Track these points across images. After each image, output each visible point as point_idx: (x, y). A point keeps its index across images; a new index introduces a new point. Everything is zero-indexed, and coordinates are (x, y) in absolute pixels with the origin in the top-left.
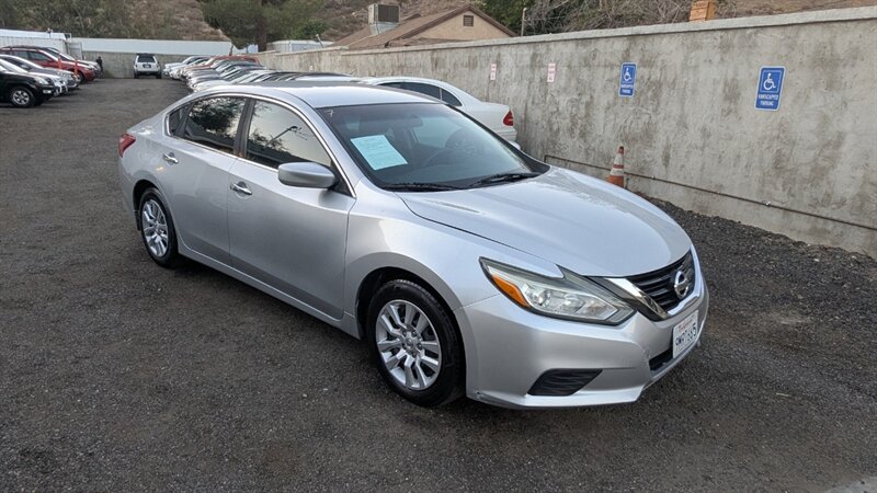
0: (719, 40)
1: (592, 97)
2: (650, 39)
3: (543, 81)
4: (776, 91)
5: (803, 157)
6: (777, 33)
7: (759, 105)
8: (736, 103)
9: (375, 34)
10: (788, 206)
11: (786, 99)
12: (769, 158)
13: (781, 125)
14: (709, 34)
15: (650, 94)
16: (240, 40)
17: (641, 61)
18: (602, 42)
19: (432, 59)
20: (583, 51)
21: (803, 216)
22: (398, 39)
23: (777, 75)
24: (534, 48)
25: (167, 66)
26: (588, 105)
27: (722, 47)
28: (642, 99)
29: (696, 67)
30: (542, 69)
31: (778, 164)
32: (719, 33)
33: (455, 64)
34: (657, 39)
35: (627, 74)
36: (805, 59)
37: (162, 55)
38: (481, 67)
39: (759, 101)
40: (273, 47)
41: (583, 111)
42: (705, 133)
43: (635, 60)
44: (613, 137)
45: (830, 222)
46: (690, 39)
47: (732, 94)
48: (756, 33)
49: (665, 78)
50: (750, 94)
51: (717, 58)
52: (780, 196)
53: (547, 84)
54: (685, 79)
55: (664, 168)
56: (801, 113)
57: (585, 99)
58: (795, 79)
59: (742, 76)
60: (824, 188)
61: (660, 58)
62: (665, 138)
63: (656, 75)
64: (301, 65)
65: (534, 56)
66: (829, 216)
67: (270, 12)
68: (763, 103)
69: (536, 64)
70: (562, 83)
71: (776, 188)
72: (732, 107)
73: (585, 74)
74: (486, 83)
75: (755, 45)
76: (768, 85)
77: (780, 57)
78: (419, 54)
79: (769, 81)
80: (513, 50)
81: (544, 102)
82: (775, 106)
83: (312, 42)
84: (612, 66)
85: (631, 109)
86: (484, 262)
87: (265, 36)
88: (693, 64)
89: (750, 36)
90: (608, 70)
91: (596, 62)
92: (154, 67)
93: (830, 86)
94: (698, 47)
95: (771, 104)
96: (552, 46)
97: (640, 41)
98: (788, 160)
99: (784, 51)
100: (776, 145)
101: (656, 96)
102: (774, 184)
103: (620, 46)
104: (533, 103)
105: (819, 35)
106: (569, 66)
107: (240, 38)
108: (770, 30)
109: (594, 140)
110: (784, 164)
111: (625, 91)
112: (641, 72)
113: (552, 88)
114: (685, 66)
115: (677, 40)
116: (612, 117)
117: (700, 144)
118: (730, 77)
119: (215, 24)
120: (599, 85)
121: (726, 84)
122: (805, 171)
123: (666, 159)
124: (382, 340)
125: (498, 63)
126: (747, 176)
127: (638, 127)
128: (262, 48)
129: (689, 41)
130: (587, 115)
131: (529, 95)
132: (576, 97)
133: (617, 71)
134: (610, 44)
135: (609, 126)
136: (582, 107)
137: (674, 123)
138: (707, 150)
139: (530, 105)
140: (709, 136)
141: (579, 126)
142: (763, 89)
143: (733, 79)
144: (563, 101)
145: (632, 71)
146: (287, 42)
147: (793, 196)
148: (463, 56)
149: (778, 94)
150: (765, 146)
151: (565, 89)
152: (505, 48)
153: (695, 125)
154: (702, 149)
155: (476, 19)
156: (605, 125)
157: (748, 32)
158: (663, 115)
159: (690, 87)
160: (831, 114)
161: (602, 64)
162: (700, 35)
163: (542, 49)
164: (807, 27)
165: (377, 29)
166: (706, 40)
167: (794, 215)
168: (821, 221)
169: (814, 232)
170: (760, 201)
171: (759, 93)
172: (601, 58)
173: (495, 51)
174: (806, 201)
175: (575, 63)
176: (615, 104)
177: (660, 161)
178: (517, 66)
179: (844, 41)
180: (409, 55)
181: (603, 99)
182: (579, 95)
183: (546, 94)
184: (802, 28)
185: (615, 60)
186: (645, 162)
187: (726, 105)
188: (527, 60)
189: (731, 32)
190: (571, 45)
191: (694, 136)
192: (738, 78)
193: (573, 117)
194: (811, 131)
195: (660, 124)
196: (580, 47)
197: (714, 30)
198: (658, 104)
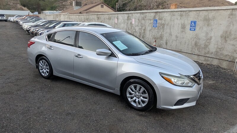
0: (180, 14)
1: (145, 28)
2: (161, 13)
3: (131, 23)
4: (195, 26)
5: (202, 42)
6: (195, 12)
7: (190, 30)
9: (75, 9)
10: (199, 54)
11: (197, 28)
12: (193, 43)
13: (196, 35)
14: (177, 12)
15: (161, 27)
16: (33, 10)
17: (159, 18)
18: (148, 14)
19: (97, 17)
20: (142, 16)
21: (202, 57)
22: (83, 11)
23: (195, 23)
24: (128, 15)
25: (9, 18)
26: (144, 30)
27: (180, 15)
28: (159, 28)
29: (174, 20)
30: (131, 20)
31: (196, 44)
32: (180, 12)
33: (104, 19)
34: (163, 13)
35: (155, 22)
36: (202, 19)
37: (7, 15)
38: (112, 19)
39: (190, 29)
40: (43, 13)
41: (143, 31)
42: (177, 37)
43: (157, 18)
44: (152, 38)
45: (209, 58)
46: (172, 13)
47: (183, 27)
48: (189, 12)
49: (166, 23)
50: (188, 27)
51: (179, 18)
52: (197, 52)
53: (132, 24)
54: (171, 23)
55: (166, 45)
56: (201, 32)
57: (143, 28)
58: (200, 24)
59: (186, 22)
60: (207, 50)
61: (164, 18)
62: (166, 38)
63: (163, 22)
64: (54, 18)
65: (128, 17)
66: (209, 56)
67: (41, 3)
68: (191, 29)
69: (128, 18)
70: (137, 24)
71: (196, 50)
72: (184, 30)
73: (143, 22)
74: (114, 24)
75: (189, 15)
76: (193, 25)
77: (195, 18)
78: (93, 16)
80: (122, 15)
81: (132, 29)
82: (195, 30)
83: (55, 11)
84: (151, 20)
85: (156, 31)
86: (161, 74)
87: (40, 9)
88: (173, 19)
89: (188, 13)
90: (149, 21)
91: (146, 19)
92: (5, 18)
93: (208, 25)
94: (174, 15)
95: (193, 29)
96: (133, 14)
97: (158, 14)
98: (198, 43)
99: (196, 17)
100: (195, 40)
101: (163, 27)
102: (195, 49)
103: (153, 15)
104: (128, 29)
105: (205, 13)
106: (139, 20)
107: (32, 10)
108: (193, 11)
109: (146, 39)
110: (197, 44)
111: (154, 26)
112: (158, 21)
113: (134, 25)
114: (171, 20)
115: (168, 14)
116: (151, 33)
117: (175, 39)
118: (183, 23)
120: (147, 24)
121: (182, 25)
122: (203, 46)
123: (166, 43)
124: (128, 95)
125: (118, 19)
126: (188, 47)
127: (159, 35)
128: (40, 13)
129: (172, 14)
130: (144, 32)
131: (127, 27)
132: (141, 27)
133: (152, 21)
134: (150, 14)
135: (151, 35)
136: (143, 30)
137: (168, 34)
138: (177, 41)
139: (127, 30)
140: (178, 37)
141: (142, 35)
143: (184, 23)
144: (137, 29)
145: (156, 21)
146: (48, 11)
147: (200, 52)
148: (107, 16)
149: (195, 27)
150: (192, 40)
151: (137, 26)
152: (119, 14)
153: (174, 35)
154: (176, 40)
155: (104, 6)
156: (149, 35)
157: (187, 12)
158: (165, 32)
159: (172, 25)
160: (208, 32)
161: (148, 19)
162: (174, 12)
163: (130, 15)
164: (202, 11)
165: (76, 8)
166: (176, 14)
167: (200, 56)
168: (207, 58)
169: (205, 60)
170: (191, 53)
171: (190, 27)
172: (147, 18)
173: (116, 15)
174: (203, 53)
175: (140, 19)
176: (152, 30)
177: (165, 44)
178: (123, 19)
179: (211, 15)
180: (90, 16)
181: (148, 28)
182: (142, 27)
183: (132, 27)
184: (201, 11)
185: (152, 18)
186: (161, 44)
187: (182, 30)
188: (126, 18)
189: (183, 12)
190: (139, 14)
191: (174, 37)
193: (140, 33)
194: (204, 36)
195: (164, 34)
196: (141, 15)
197: (178, 11)
198: (164, 29)
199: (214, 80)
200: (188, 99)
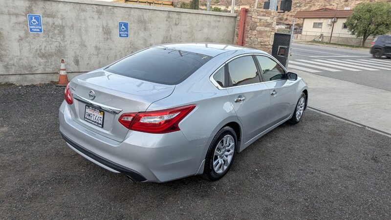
0: (96, 9)
4: (127, 30)
7: (120, 36)
8: (110, 36)
11: (131, 33)
13: (131, 43)
14: (89, 6)
15: (56, 32)
17: (44, 14)
23: (126, 25)
27: (98, 12)
28: (51, 34)
29: (85, 19)
32: (95, 6)
35: (34, 20)
36: (135, 20)
39: (120, 34)
42: (97, 48)
43: (39, 13)
44: (31, 56)
47: (107, 32)
48: (113, 8)
49: (66, 23)
50: (116, 32)
51: (96, 17)
54: (79, 25)
55: (76, 66)
56: (137, 38)
58: (133, 27)
59: (111, 24)
61: (60, 14)
62: (73, 53)
63: (58, 22)
68: (122, 35)
72: (109, 37)
75: (113, 13)
76: (123, 29)
77: (125, 19)
79: (123, 27)
82: (127, 36)
85: (43, 39)
88: (83, 18)
89: (111, 9)
90: (13, 17)
93: (145, 29)
94: (84, 11)
95: (125, 35)
97: (40, 3)
99: (127, 17)
101: (61, 32)
105: (138, 12)
109: (11, 59)
111: (34, 30)
112: (44, 20)
114: (78, 18)
116: (26, 44)
117: (95, 53)
118: (105, 25)
121: (103, 28)
123: (77, 62)
127: (52, 49)
129: (78, 8)
137: (77, 45)
138: (100, 55)
140: (99, 49)
143: (107, 26)
145: (37, 19)
149: (128, 32)
150: (126, 51)
153: (91, 45)
154: (97, 55)
156: (20, 50)
157: (110, 7)
158: (68, 42)
159: (83, 28)
160: (147, 38)
161: (6, 13)
162: (85, 5)
164: (133, 9)
166: (88, 8)
171: (120, 31)
176: (27, 37)
177: (73, 64)
179: (147, 16)
181: (14, 35)
187: (106, 36)
191: (91, 50)
192: (109, 25)
194: (141, 44)
195: (68, 46)
197: (92, 4)
198: (64, 36)
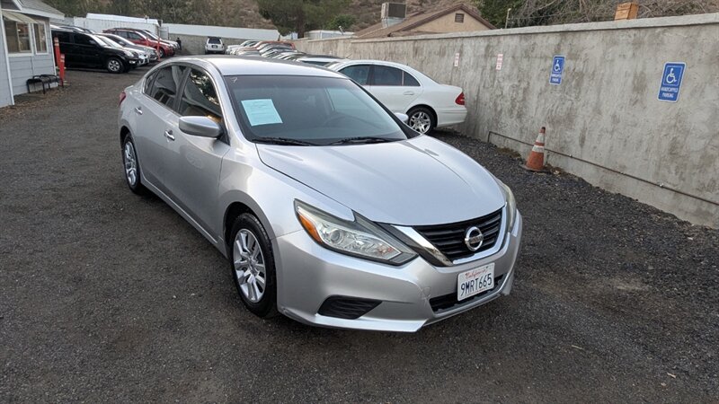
0: (633, 38)
1: (528, 84)
2: (578, 35)
3: (493, 68)
4: (677, 85)
5: (695, 145)
6: (681, 32)
7: (661, 97)
8: (642, 94)
9: (385, 26)
10: (679, 189)
11: (684, 92)
12: (666, 144)
13: (678, 115)
14: (625, 32)
15: (574, 83)
16: (285, 29)
17: (569, 54)
18: (540, 37)
19: (414, 47)
20: (525, 44)
21: (691, 198)
22: (398, 31)
23: (678, 70)
24: (489, 40)
25: (229, 47)
26: (525, 90)
27: (634, 44)
28: (567, 87)
29: (612, 61)
30: (493, 59)
31: (673, 151)
32: (634, 32)
33: (430, 53)
34: (583, 35)
35: (557, 65)
36: (703, 57)
37: (227, 39)
38: (448, 55)
39: (661, 92)
40: (309, 35)
41: (521, 95)
42: (615, 119)
43: (564, 54)
44: (542, 120)
45: (714, 206)
46: (609, 36)
47: (639, 86)
48: (664, 32)
49: (586, 71)
50: (655, 86)
51: (630, 54)
52: (672, 179)
53: (496, 71)
54: (602, 71)
55: (579, 148)
56: (695, 108)
57: (524, 85)
58: (694, 74)
59: (650, 68)
60: (711, 174)
61: (585, 52)
62: (582, 122)
63: (580, 66)
64: (324, 50)
65: (488, 47)
66: (713, 200)
67: (308, 8)
68: (665, 95)
69: (489, 53)
70: (507, 71)
71: (669, 172)
72: (639, 97)
73: (525, 64)
74: (451, 69)
75: (662, 42)
76: (670, 79)
77: (682, 54)
78: (405, 44)
79: (671, 75)
80: (473, 42)
81: (492, 86)
82: (674, 99)
83: (338, 32)
84: (546, 58)
85: (558, 95)
86: (298, 202)
87: (302, 25)
88: (610, 58)
89: (659, 34)
90: (543, 61)
91: (534, 54)
92: (220, 47)
94: (615, 43)
95: (671, 96)
96: (502, 39)
97: (569, 37)
98: (682, 147)
99: (686, 49)
100: (673, 134)
101: (578, 85)
102: (668, 168)
103: (553, 40)
104: (484, 87)
105: (717, 35)
106: (513, 57)
108: (675, 30)
109: (527, 121)
110: (678, 150)
111: (554, 80)
112: (568, 64)
113: (499, 75)
114: (603, 60)
115: (598, 37)
116: (543, 101)
117: (610, 130)
118: (639, 71)
119: (267, 16)
120: (535, 73)
121: (635, 76)
122: (696, 158)
123: (583, 140)
124: (237, 260)
125: (461, 52)
126: (646, 160)
127: (562, 112)
128: (301, 36)
129: (608, 38)
130: (524, 99)
131: (481, 80)
132: (516, 83)
133: (550, 62)
134: (546, 38)
135: (540, 110)
136: (521, 92)
137: (590, 109)
138: (615, 135)
139: (481, 88)
140: (618, 122)
141: (517, 108)
142: (666, 82)
143: (642, 73)
144: (507, 86)
145: (561, 63)
146: (319, 31)
147: (684, 180)
148: (436, 46)
149: (678, 87)
150: (663, 133)
151: (509, 76)
152: (466, 40)
153: (607, 111)
154: (612, 133)
155: (466, 16)
156: (537, 108)
157: (659, 30)
158: (581, 103)
159: (606, 78)
161: (539, 56)
162: (617, 33)
163: (494, 42)
164: (708, 27)
165: (388, 23)
166: (622, 37)
167: (683, 196)
168: (705, 204)
169: (698, 213)
170: (655, 182)
171: (662, 86)
172: (538, 51)
173: (459, 42)
174: (694, 185)
175: (518, 54)
176: (546, 91)
177: (577, 142)
178: (474, 56)
180: (398, 44)
181: (537, 86)
182: (519, 81)
183: (494, 79)
184: (703, 28)
185: (549, 53)
186: (565, 142)
187: (634, 95)
188: (482, 50)
189: (643, 31)
190: (516, 39)
191: (606, 121)
192: (646, 72)
193: (513, 100)
194: (703, 122)
195: (580, 110)
196: (523, 41)
197: (629, 29)
198: (580, 92)
199: (647, 283)
200: (376, 303)
